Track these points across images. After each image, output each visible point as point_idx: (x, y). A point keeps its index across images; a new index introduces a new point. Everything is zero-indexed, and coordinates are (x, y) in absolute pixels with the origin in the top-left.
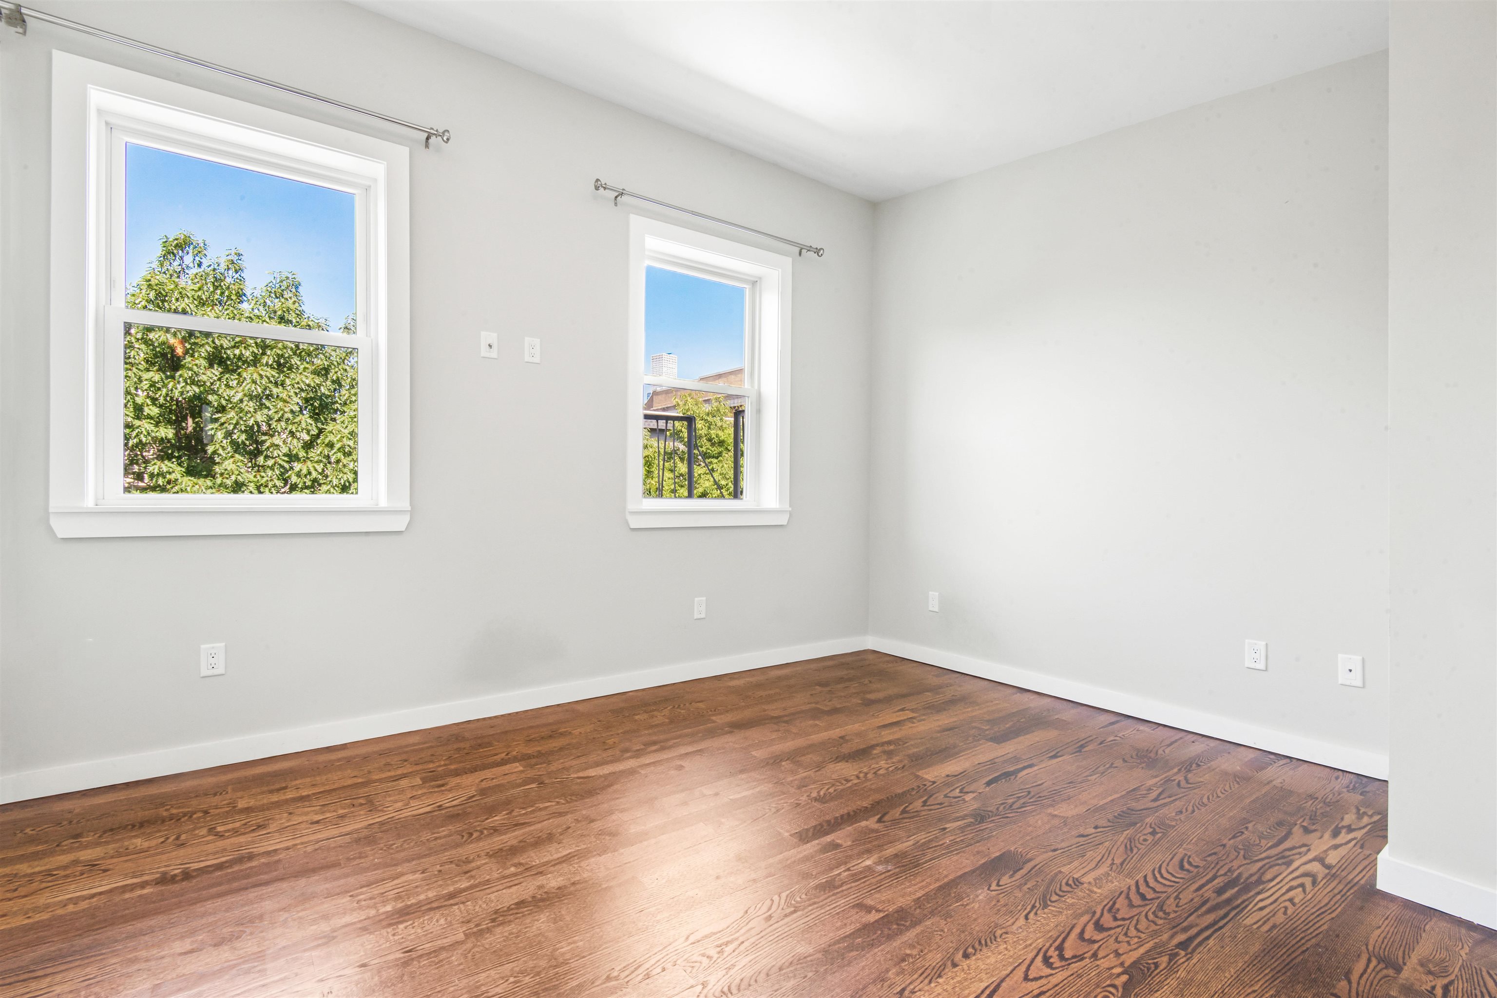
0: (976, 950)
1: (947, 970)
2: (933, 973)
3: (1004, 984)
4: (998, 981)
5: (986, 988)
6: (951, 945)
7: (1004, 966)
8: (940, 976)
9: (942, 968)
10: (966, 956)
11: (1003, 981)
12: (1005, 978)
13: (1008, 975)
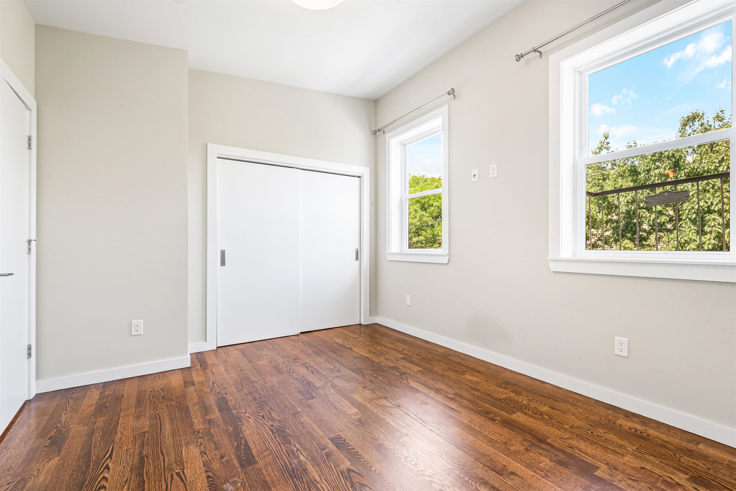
0: (209, 481)
1: (205, 468)
2: (207, 464)
3: (182, 484)
4: (186, 483)
5: (186, 478)
6: (219, 473)
7: (192, 488)
8: (204, 465)
9: (208, 467)
10: (208, 477)
11: (185, 484)
12: (185, 486)
13: (186, 487)
